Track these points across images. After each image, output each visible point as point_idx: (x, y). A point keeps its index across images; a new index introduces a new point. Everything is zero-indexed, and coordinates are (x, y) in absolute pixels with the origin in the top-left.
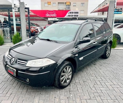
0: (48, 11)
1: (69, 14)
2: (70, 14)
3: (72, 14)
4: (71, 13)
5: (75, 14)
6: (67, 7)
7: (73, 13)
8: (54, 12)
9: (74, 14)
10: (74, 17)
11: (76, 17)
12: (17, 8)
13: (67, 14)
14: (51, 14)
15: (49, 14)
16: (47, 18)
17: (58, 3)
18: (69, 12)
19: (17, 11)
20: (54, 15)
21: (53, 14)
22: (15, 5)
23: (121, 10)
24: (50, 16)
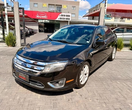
0: (38, 12)
2: (62, 17)
4: (62, 15)
5: (67, 17)
6: (58, 10)
7: (64, 16)
8: (44, 14)
10: (65, 20)
11: (68, 20)
12: (11, 7)
13: (59, 17)
14: (42, 15)
15: (40, 15)
16: (37, 19)
17: (49, 4)
18: (60, 15)
19: (11, 10)
20: (45, 17)
21: (44, 15)
22: (7, 4)
23: (110, 16)
24: (40, 17)
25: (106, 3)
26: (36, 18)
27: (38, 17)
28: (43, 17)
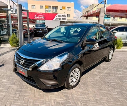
0: (36, 13)
1: (58, 17)
3: (60, 18)
4: (59, 16)
6: (54, 11)
7: (61, 16)
8: (42, 15)
9: (62, 18)
10: (62, 20)
11: (64, 20)
13: (56, 18)
14: (39, 16)
15: (38, 16)
17: (45, 6)
18: (57, 15)
19: (15, 13)
20: (43, 18)
21: (42, 16)
23: (109, 16)
24: (39, 18)
25: (105, 4)
26: (35, 19)
27: (36, 17)
28: (41, 18)
